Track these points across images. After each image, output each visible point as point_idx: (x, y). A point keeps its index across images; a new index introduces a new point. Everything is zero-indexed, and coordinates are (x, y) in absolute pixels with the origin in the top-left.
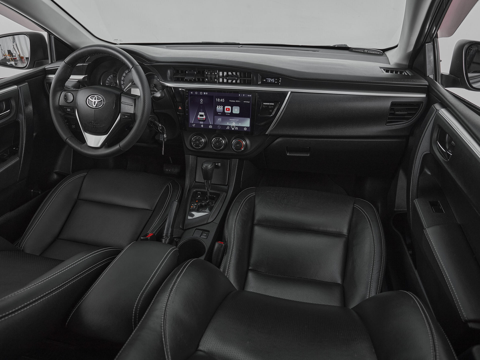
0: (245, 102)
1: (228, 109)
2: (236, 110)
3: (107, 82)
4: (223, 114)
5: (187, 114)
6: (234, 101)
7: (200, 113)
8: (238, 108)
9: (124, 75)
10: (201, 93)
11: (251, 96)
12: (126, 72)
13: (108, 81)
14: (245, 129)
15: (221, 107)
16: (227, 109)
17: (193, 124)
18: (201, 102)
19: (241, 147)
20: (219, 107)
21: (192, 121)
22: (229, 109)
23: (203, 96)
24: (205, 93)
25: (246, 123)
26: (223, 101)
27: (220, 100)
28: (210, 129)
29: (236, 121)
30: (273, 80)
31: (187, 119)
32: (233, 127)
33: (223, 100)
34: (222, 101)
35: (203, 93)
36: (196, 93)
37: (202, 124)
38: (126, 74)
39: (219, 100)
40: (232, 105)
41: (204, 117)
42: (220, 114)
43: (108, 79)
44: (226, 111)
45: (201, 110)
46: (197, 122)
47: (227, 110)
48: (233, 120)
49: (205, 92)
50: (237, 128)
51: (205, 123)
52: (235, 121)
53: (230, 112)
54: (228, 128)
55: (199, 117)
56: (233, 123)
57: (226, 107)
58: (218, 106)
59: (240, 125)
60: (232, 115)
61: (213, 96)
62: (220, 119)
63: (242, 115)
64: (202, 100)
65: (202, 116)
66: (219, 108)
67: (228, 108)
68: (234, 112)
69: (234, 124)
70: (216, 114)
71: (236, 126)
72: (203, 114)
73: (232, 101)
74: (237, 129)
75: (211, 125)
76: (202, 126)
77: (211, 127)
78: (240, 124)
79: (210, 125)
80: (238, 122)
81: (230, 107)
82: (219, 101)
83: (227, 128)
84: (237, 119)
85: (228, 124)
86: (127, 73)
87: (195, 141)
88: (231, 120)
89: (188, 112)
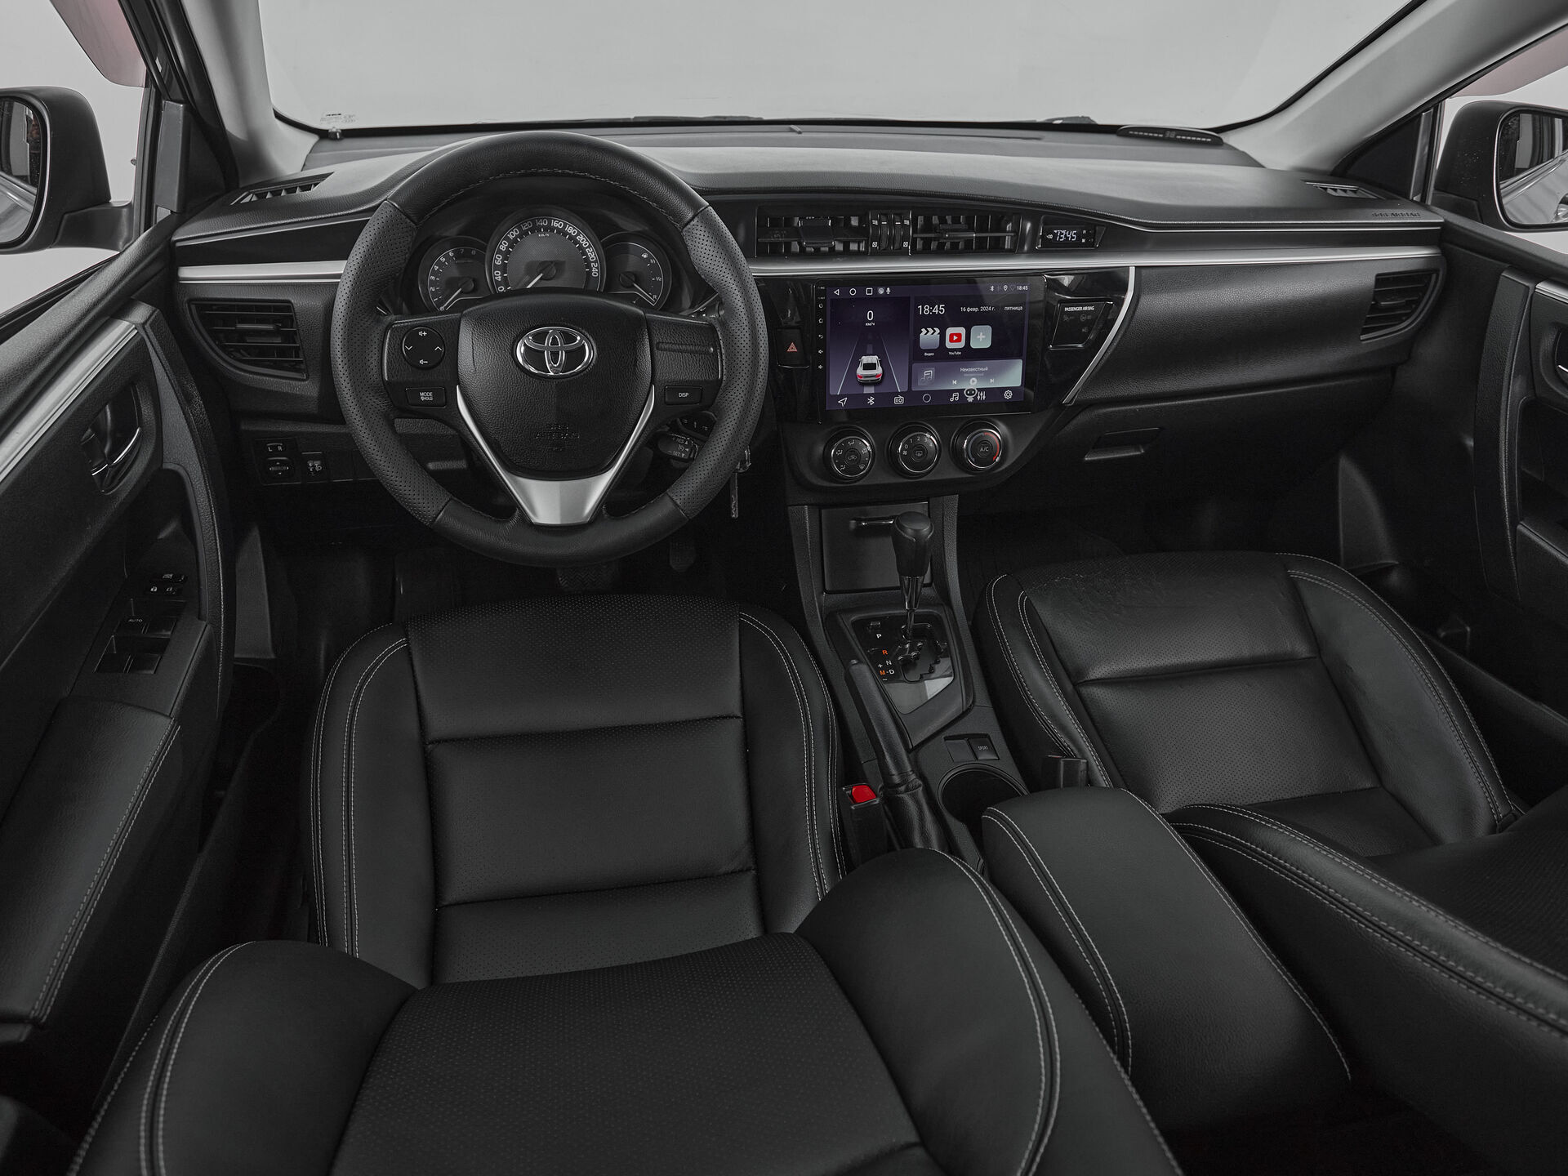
0: (1008, 308)
1: (955, 338)
2: (982, 338)
3: (433, 278)
4: (941, 354)
5: (820, 367)
6: (975, 310)
7: (866, 359)
8: (988, 329)
9: (503, 247)
10: (869, 291)
11: (1025, 288)
12: (511, 237)
13: (435, 273)
14: (1008, 395)
15: (935, 331)
16: (952, 336)
17: (841, 396)
18: (870, 322)
19: (993, 455)
20: (928, 331)
21: (837, 387)
22: (959, 335)
23: (876, 301)
24: (881, 291)
25: (1012, 376)
26: (942, 311)
27: (931, 311)
28: (899, 407)
29: (981, 372)
30: (1072, 235)
31: (821, 381)
32: (971, 394)
33: (939, 309)
34: (937, 311)
35: (876, 291)
36: (853, 292)
37: (869, 395)
38: (513, 243)
39: (927, 308)
40: (969, 322)
41: (879, 370)
42: (930, 354)
43: (436, 268)
44: (949, 345)
45: (870, 348)
46: (855, 391)
47: (951, 340)
48: (971, 370)
49: (881, 286)
50: (982, 396)
51: (883, 389)
52: (978, 375)
53: (961, 345)
54: (955, 397)
55: (860, 371)
56: (972, 382)
57: (950, 331)
58: (923, 330)
59: (992, 383)
60: (970, 355)
61: (909, 298)
62: (929, 373)
63: (998, 352)
64: (870, 315)
65: (871, 366)
66: (929, 337)
67: (956, 335)
68: (974, 345)
69: (973, 384)
70: (918, 355)
71: (980, 390)
72: (874, 359)
73: (969, 310)
74: (984, 397)
75: (902, 394)
76: (871, 401)
77: (899, 400)
78: (992, 381)
79: (897, 394)
80: (987, 375)
81: (962, 330)
82: (927, 312)
83: (952, 400)
84: (984, 367)
85: (955, 384)
86: (515, 239)
87: (844, 453)
88: (964, 370)
89: (823, 359)
